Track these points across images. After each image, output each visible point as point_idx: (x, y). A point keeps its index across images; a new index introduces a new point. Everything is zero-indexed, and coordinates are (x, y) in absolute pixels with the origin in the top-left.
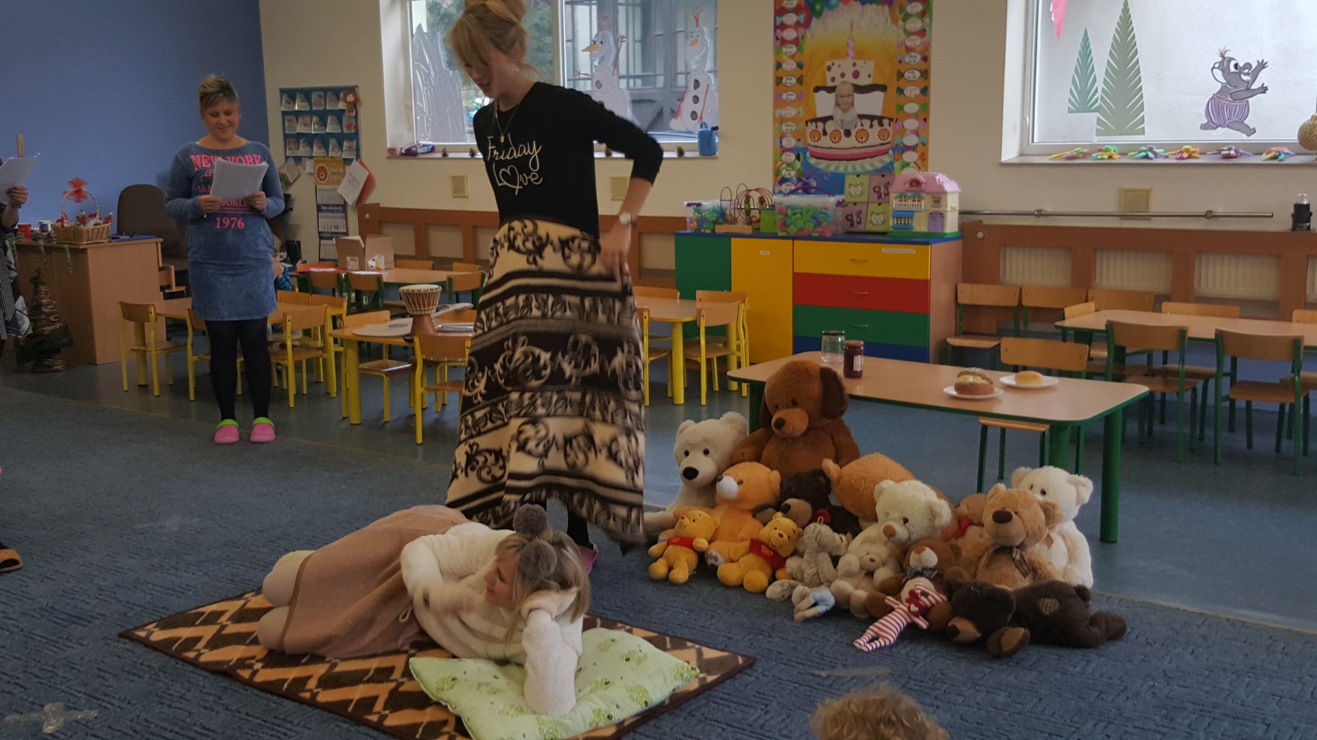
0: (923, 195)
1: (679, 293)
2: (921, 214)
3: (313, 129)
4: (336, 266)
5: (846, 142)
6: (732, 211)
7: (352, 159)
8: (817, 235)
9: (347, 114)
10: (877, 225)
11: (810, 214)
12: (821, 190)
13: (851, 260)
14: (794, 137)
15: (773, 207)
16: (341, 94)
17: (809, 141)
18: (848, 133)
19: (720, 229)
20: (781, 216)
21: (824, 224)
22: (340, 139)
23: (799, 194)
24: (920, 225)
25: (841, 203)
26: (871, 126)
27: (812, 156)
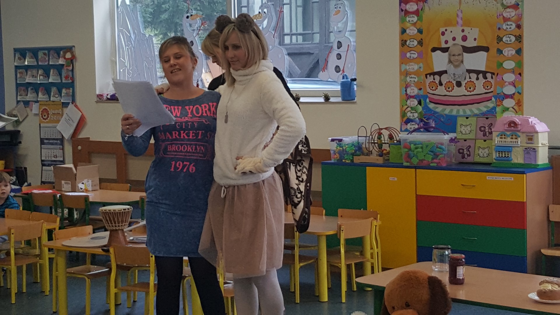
0: (519, 134)
1: (324, 211)
2: (518, 149)
3: (39, 79)
4: (54, 188)
5: (458, 91)
6: (367, 145)
7: (68, 103)
8: (435, 165)
9: (65, 68)
10: (483, 157)
11: (429, 149)
12: (437, 130)
13: (462, 185)
14: (416, 87)
15: (399, 142)
16: (62, 53)
17: (429, 90)
18: (459, 84)
19: (357, 160)
20: (406, 150)
21: (441, 156)
22: (60, 87)
23: (421, 132)
24: (518, 158)
25: (455, 139)
26: (477, 79)
27: (430, 102)
